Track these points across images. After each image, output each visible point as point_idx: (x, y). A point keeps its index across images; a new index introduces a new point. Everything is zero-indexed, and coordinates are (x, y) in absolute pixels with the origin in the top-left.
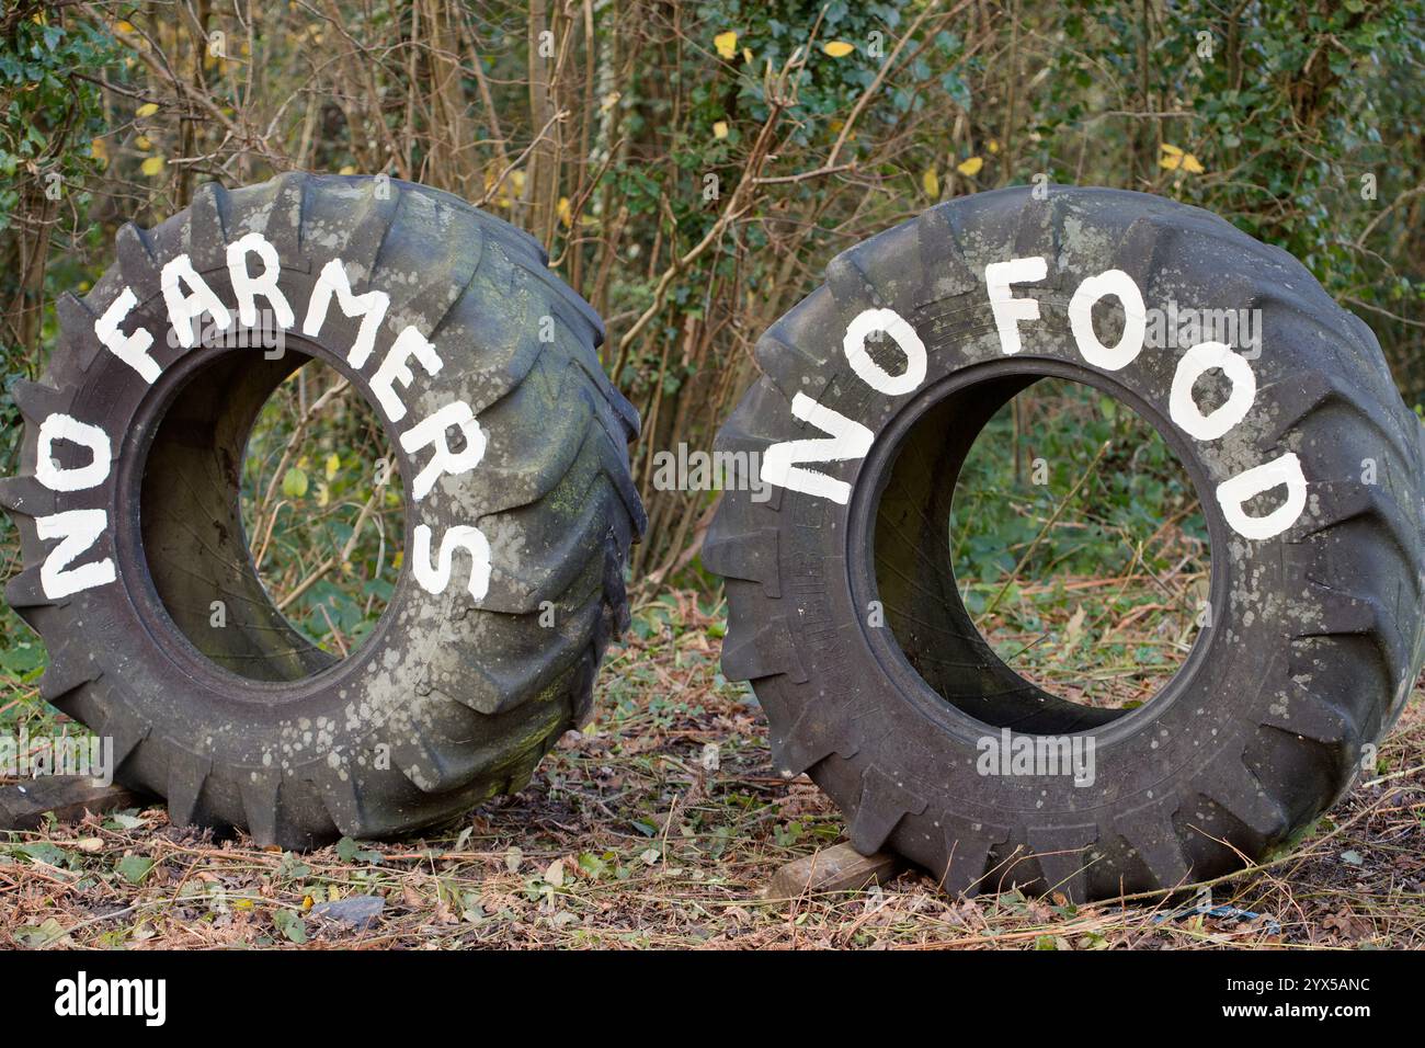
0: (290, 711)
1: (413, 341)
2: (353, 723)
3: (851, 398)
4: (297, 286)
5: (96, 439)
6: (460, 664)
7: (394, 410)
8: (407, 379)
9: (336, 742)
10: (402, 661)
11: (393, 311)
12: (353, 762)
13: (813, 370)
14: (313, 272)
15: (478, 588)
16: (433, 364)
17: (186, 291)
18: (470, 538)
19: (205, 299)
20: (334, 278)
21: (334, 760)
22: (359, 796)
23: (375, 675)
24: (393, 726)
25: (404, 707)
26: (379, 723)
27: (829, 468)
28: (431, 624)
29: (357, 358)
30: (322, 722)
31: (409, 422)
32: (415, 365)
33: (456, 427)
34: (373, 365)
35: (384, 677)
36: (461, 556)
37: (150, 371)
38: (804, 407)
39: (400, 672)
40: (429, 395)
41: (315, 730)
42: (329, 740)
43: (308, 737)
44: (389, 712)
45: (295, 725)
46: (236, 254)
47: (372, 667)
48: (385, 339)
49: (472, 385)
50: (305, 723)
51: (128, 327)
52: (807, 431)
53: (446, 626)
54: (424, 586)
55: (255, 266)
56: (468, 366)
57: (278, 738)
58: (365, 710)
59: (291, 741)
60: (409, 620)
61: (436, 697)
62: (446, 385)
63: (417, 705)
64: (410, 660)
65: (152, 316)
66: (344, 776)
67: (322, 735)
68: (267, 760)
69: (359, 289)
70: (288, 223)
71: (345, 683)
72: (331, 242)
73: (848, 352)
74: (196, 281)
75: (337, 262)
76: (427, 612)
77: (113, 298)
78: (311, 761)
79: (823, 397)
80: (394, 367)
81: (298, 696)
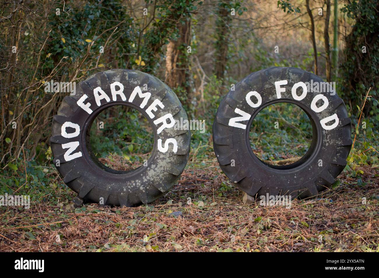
0: (129, 180)
1: (157, 102)
2: (145, 180)
3: (246, 108)
4: (127, 93)
5: (77, 127)
6: (171, 166)
7: (152, 116)
8: (155, 109)
9: (141, 185)
10: (156, 167)
11: (152, 96)
12: (146, 188)
13: (239, 103)
14: (132, 89)
15: (175, 150)
16: (162, 106)
17: (100, 94)
18: (173, 141)
19: (104, 96)
20: (137, 90)
21: (141, 188)
22: (148, 195)
23: (149, 170)
24: (156, 180)
25: (158, 176)
26: (152, 180)
27: (242, 122)
28: (164, 159)
29: (142, 106)
30: (137, 181)
31: (155, 119)
32: (158, 107)
33: (169, 119)
34: (146, 107)
35: (152, 171)
36: (171, 145)
37: (90, 112)
38: (237, 111)
39: (156, 169)
40: (162, 113)
41: (136, 183)
42: (140, 184)
43: (134, 184)
44: (155, 177)
45: (130, 182)
46: (113, 86)
47: (149, 169)
48: (150, 102)
49: (172, 110)
50: (133, 182)
51: (85, 102)
52: (238, 115)
53: (167, 159)
54: (161, 151)
55: (117, 88)
56: (170, 107)
57: (126, 185)
58: (148, 178)
59: (129, 185)
60: (157, 158)
61: (165, 173)
62: (165, 110)
63: (161, 175)
64: (158, 166)
65: (91, 100)
66: (144, 191)
67: (138, 184)
68: (125, 190)
69: (143, 92)
70: (125, 79)
71: (142, 173)
72: (136, 83)
73: (247, 100)
74: (102, 92)
75: (138, 87)
76: (162, 156)
77: (81, 97)
78: (136, 190)
79: (242, 109)
80: (153, 107)
81: (130, 176)
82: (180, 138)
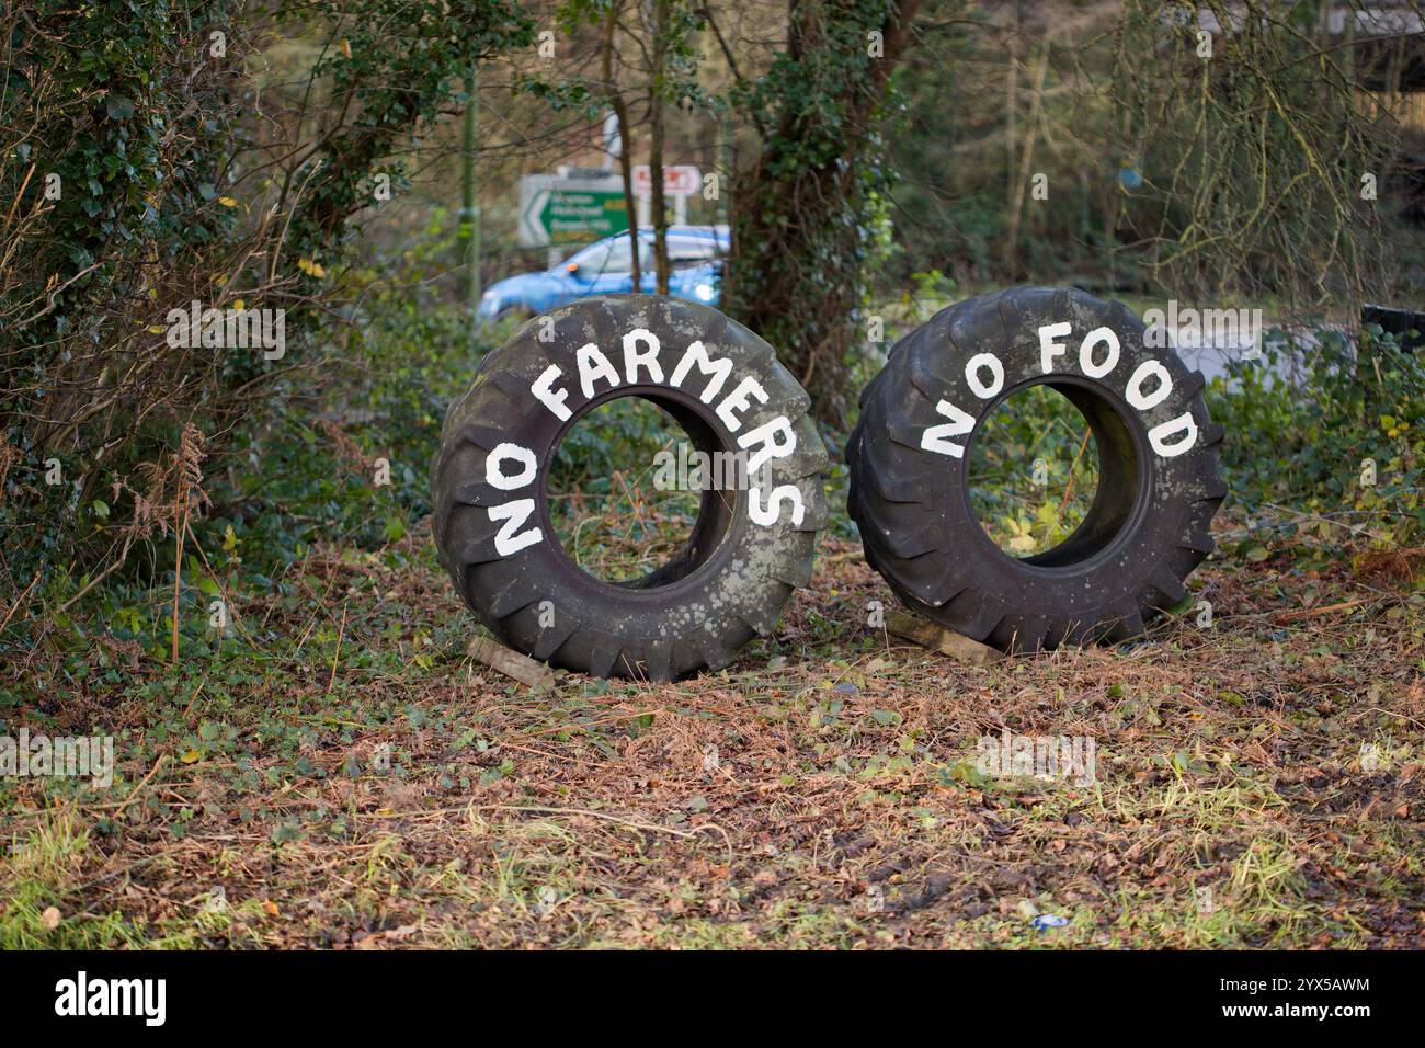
0: (673, 603)
1: (750, 385)
2: (717, 604)
3: (966, 401)
4: (668, 360)
5: (528, 457)
6: (788, 562)
7: (733, 424)
8: (744, 406)
9: (708, 616)
10: (746, 565)
11: (736, 369)
12: (720, 626)
13: (949, 387)
14: (682, 350)
15: (798, 518)
16: (763, 397)
17: (593, 364)
18: (791, 492)
19: (606, 369)
20: (697, 352)
21: (708, 626)
22: (724, 644)
23: (727, 575)
24: (746, 602)
25: (753, 590)
26: (737, 601)
27: (952, 439)
28: (767, 542)
29: (707, 397)
30: (694, 606)
31: (742, 431)
32: (751, 398)
33: (781, 431)
34: (718, 400)
35: (734, 577)
36: (786, 503)
37: (564, 414)
38: (944, 407)
39: (746, 572)
40: (762, 415)
41: (692, 613)
42: (703, 616)
43: (687, 616)
44: (743, 595)
45: (676, 610)
46: (629, 342)
47: (725, 571)
48: (731, 385)
49: (789, 407)
50: (683, 609)
51: (554, 388)
52: (945, 420)
53: (777, 542)
54: (756, 521)
55: (642, 347)
56: (781, 397)
57: (667, 619)
58: (724, 596)
59: (674, 619)
60: (748, 542)
61: (772, 582)
62: (772, 408)
63: (759, 590)
64: (752, 564)
65: (569, 381)
66: (715, 635)
67: (697, 614)
68: (663, 632)
69: (713, 358)
70: (664, 323)
71: (708, 583)
72: (690, 332)
73: (968, 377)
74: (601, 358)
75: (698, 343)
76: (760, 536)
77: (541, 372)
78: (693, 629)
79: (955, 402)
80: (738, 399)
81: (675, 593)
82: (809, 484)
